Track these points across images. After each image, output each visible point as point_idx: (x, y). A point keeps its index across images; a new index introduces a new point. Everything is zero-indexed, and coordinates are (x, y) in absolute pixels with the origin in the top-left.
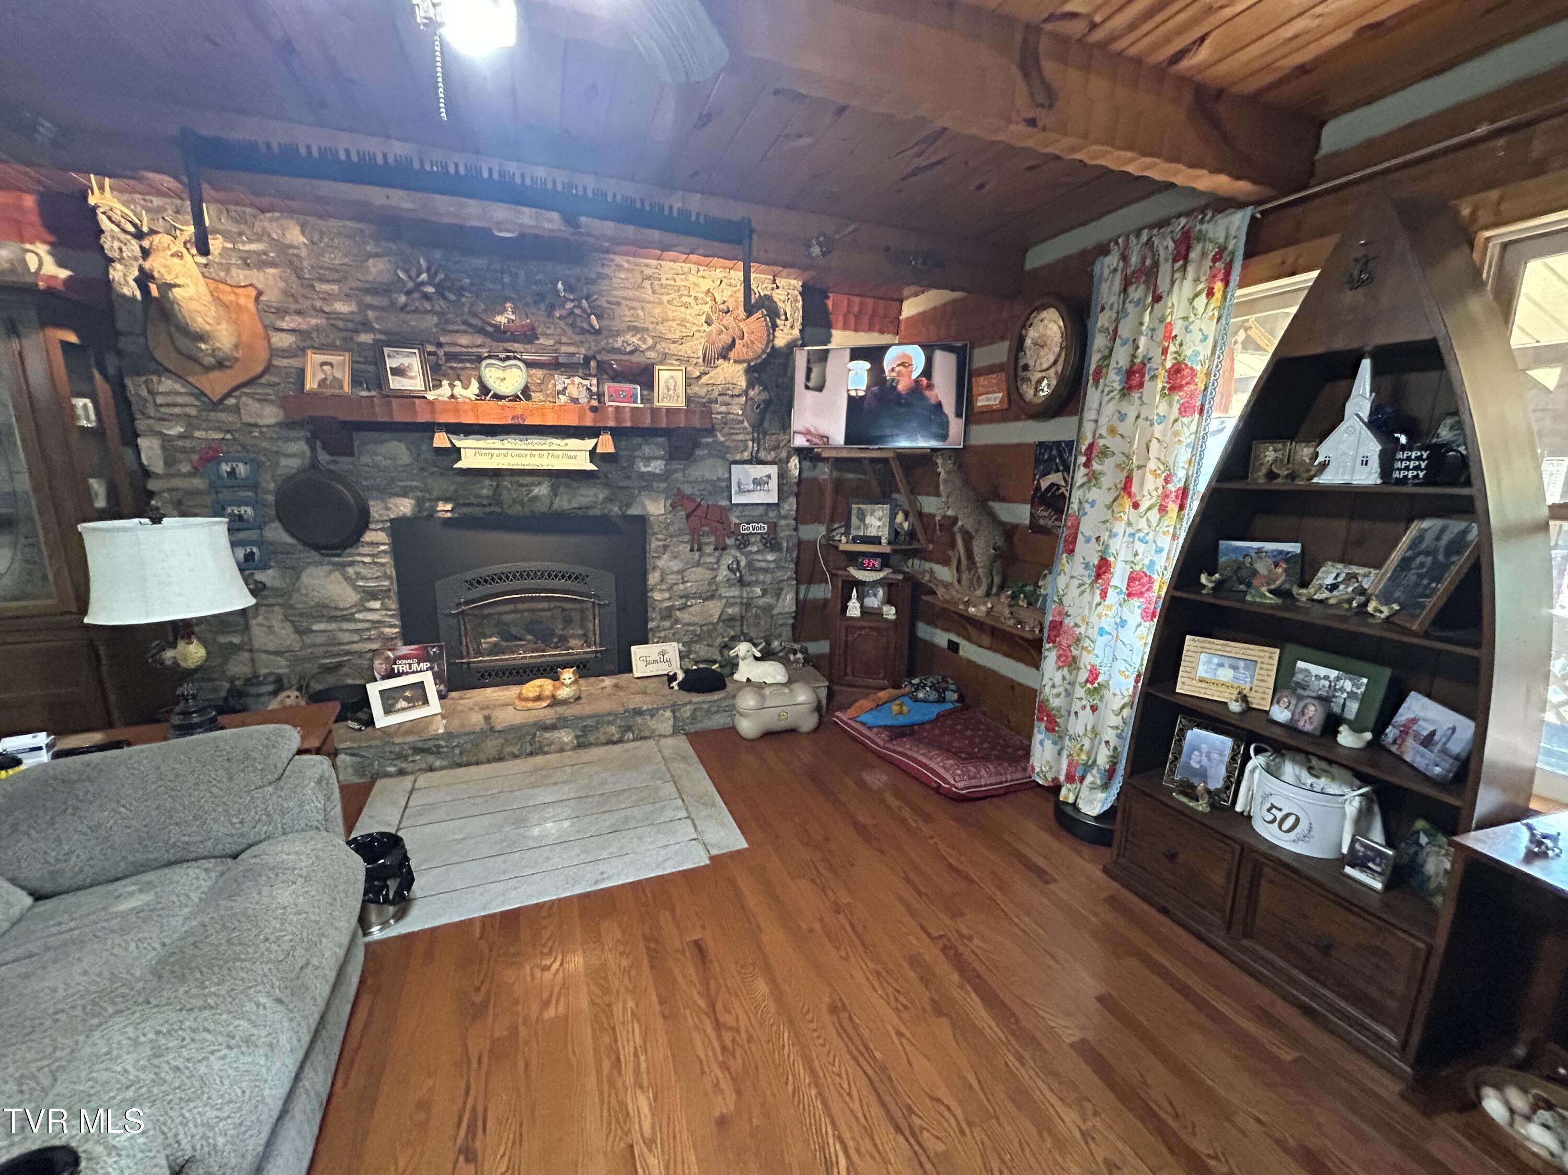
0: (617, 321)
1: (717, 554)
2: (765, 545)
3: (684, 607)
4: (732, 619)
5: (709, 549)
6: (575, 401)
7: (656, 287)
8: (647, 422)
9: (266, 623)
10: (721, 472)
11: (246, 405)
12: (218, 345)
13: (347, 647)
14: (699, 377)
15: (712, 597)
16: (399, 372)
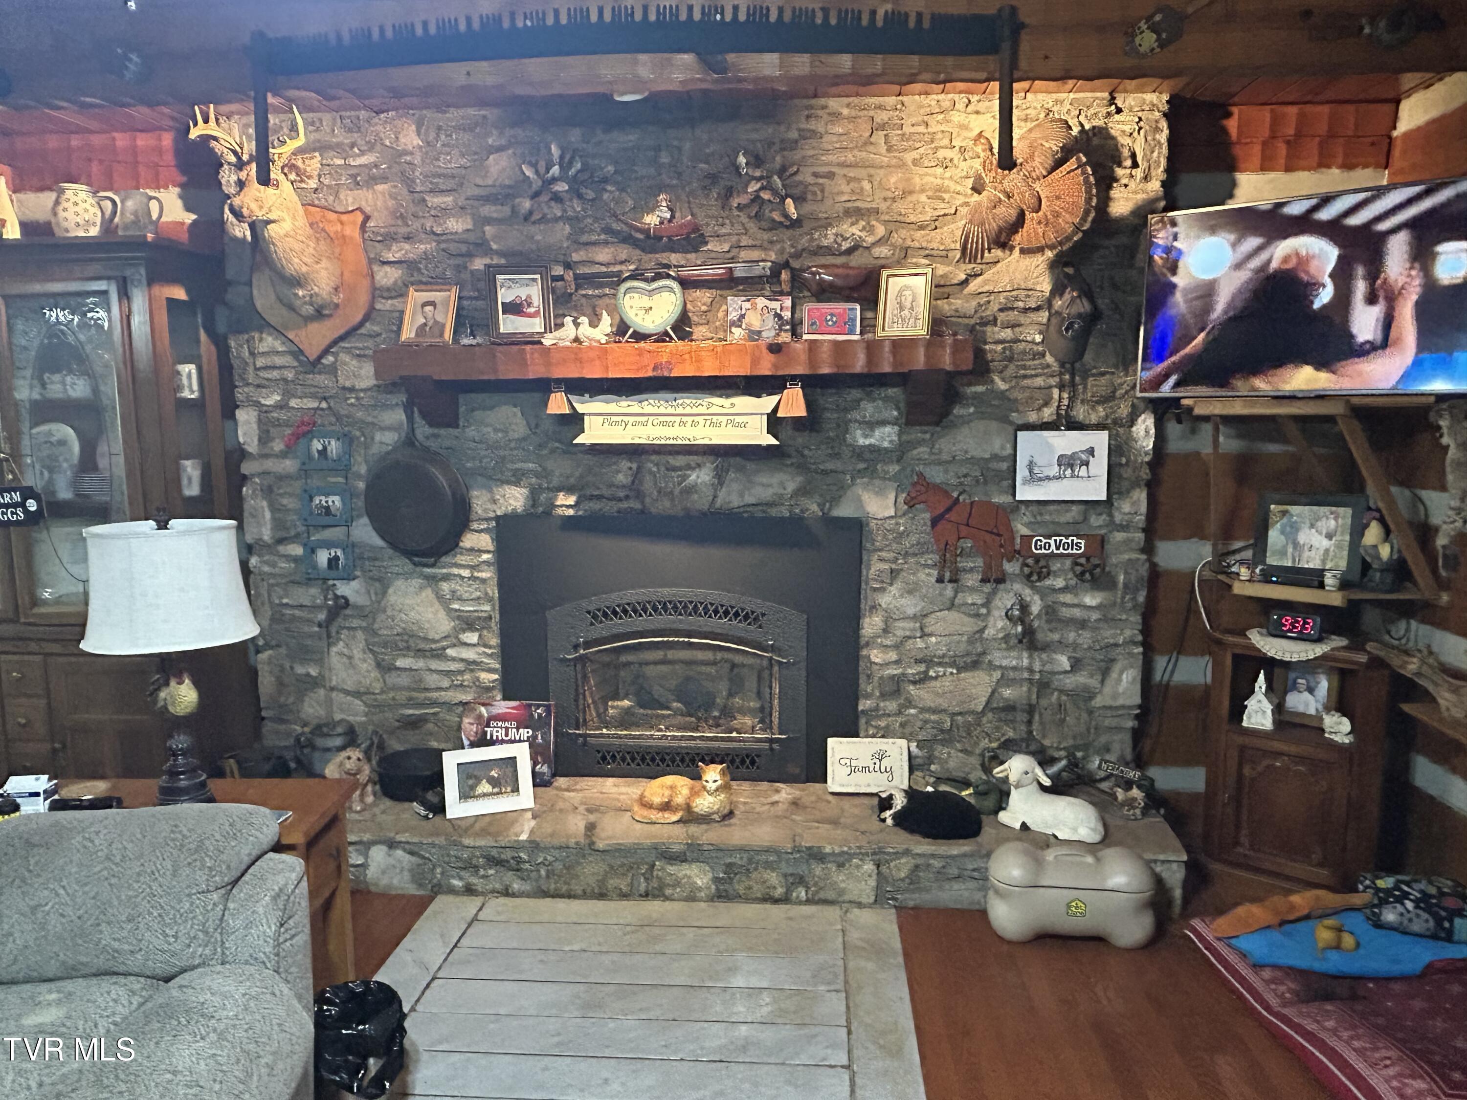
0: (828, 202)
1: (987, 588)
2: (1081, 576)
3: (923, 679)
4: (1010, 708)
5: (971, 580)
6: (754, 335)
7: (894, 140)
8: (859, 365)
9: (345, 651)
10: (998, 445)
11: (345, 364)
12: (316, 289)
13: (435, 695)
14: (965, 283)
15: (975, 665)
16: (515, 308)
